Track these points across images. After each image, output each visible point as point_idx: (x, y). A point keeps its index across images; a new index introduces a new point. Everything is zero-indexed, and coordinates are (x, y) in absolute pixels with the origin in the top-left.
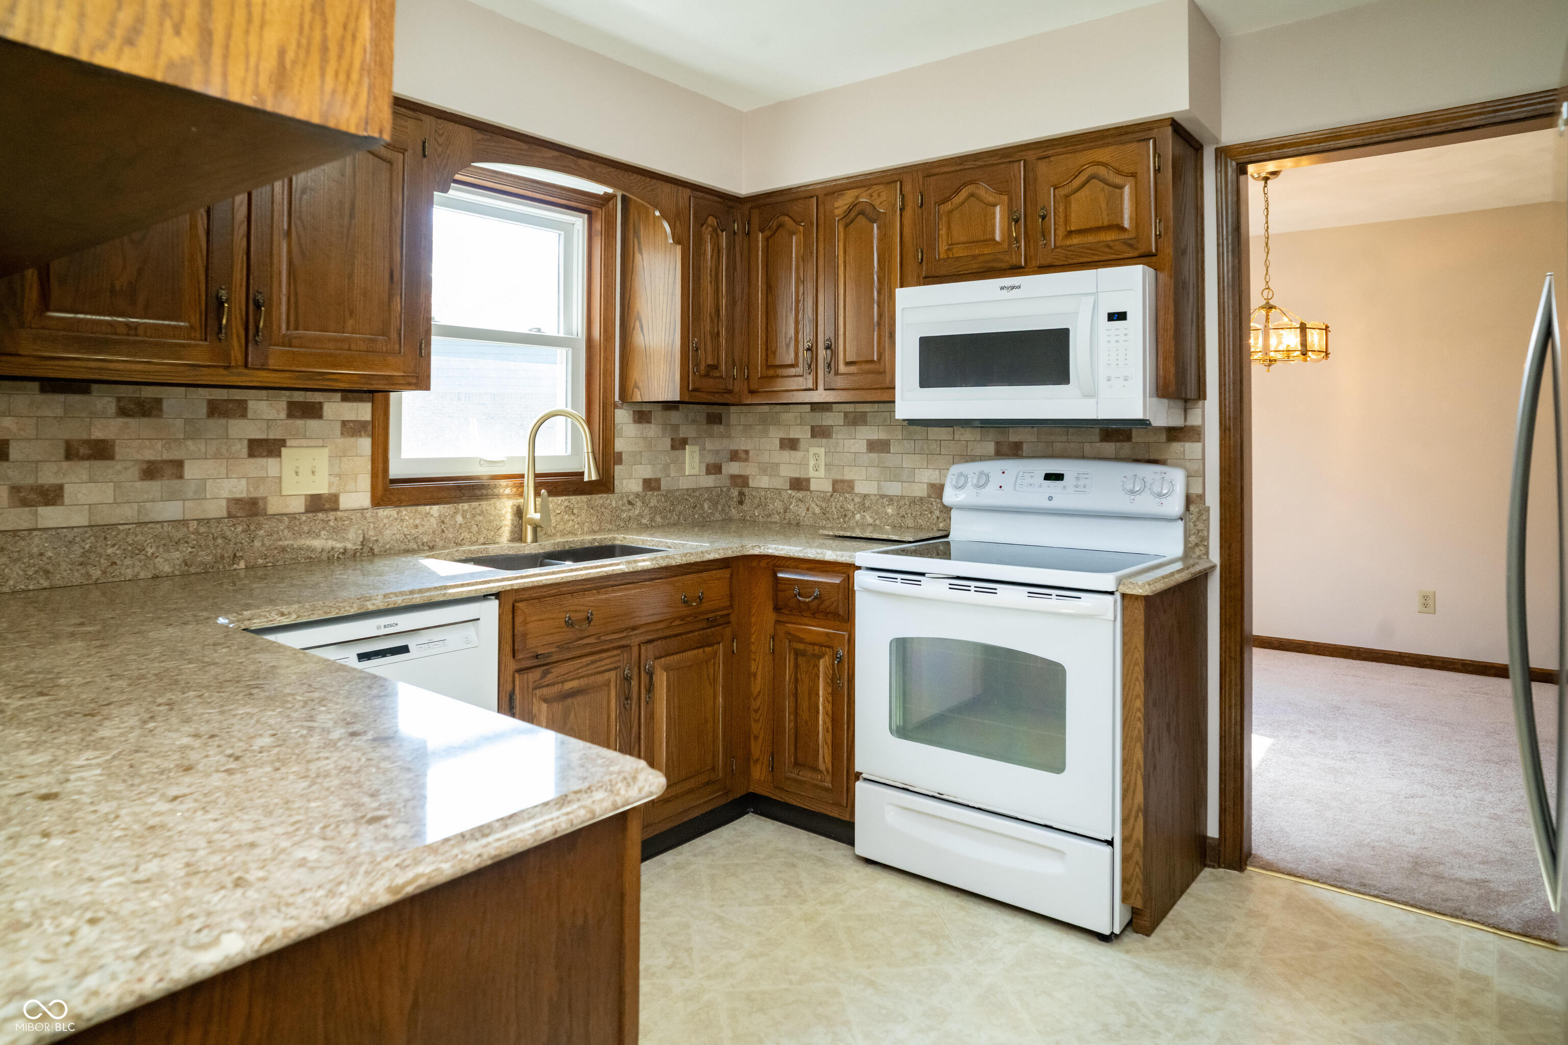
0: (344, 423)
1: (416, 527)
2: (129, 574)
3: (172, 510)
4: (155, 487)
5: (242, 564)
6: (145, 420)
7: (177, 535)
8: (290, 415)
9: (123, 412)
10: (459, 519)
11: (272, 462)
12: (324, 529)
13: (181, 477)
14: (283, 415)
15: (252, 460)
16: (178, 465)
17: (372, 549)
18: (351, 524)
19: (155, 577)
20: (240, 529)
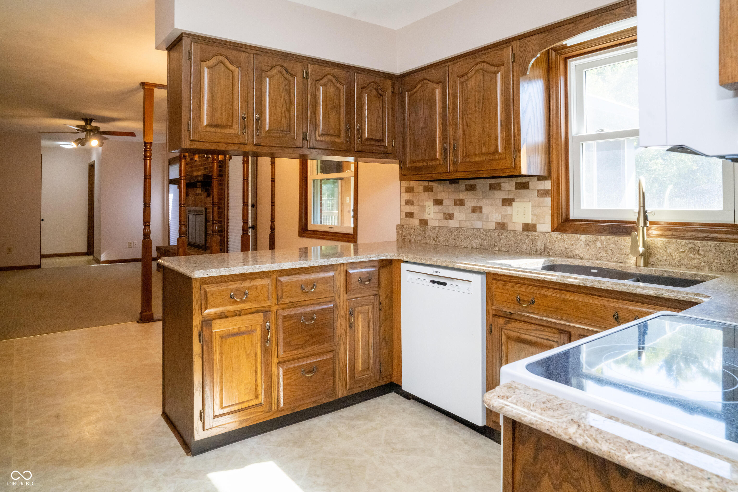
0: (538, 191)
1: (572, 245)
2: (465, 245)
3: (479, 225)
4: (475, 215)
5: (497, 249)
6: (472, 192)
7: (477, 234)
8: (516, 188)
9: (467, 189)
10: (599, 244)
11: (509, 208)
12: (527, 239)
13: (481, 213)
14: (514, 188)
15: (503, 207)
16: (481, 208)
17: (549, 252)
18: (539, 239)
19: (472, 248)
20: (496, 234)
